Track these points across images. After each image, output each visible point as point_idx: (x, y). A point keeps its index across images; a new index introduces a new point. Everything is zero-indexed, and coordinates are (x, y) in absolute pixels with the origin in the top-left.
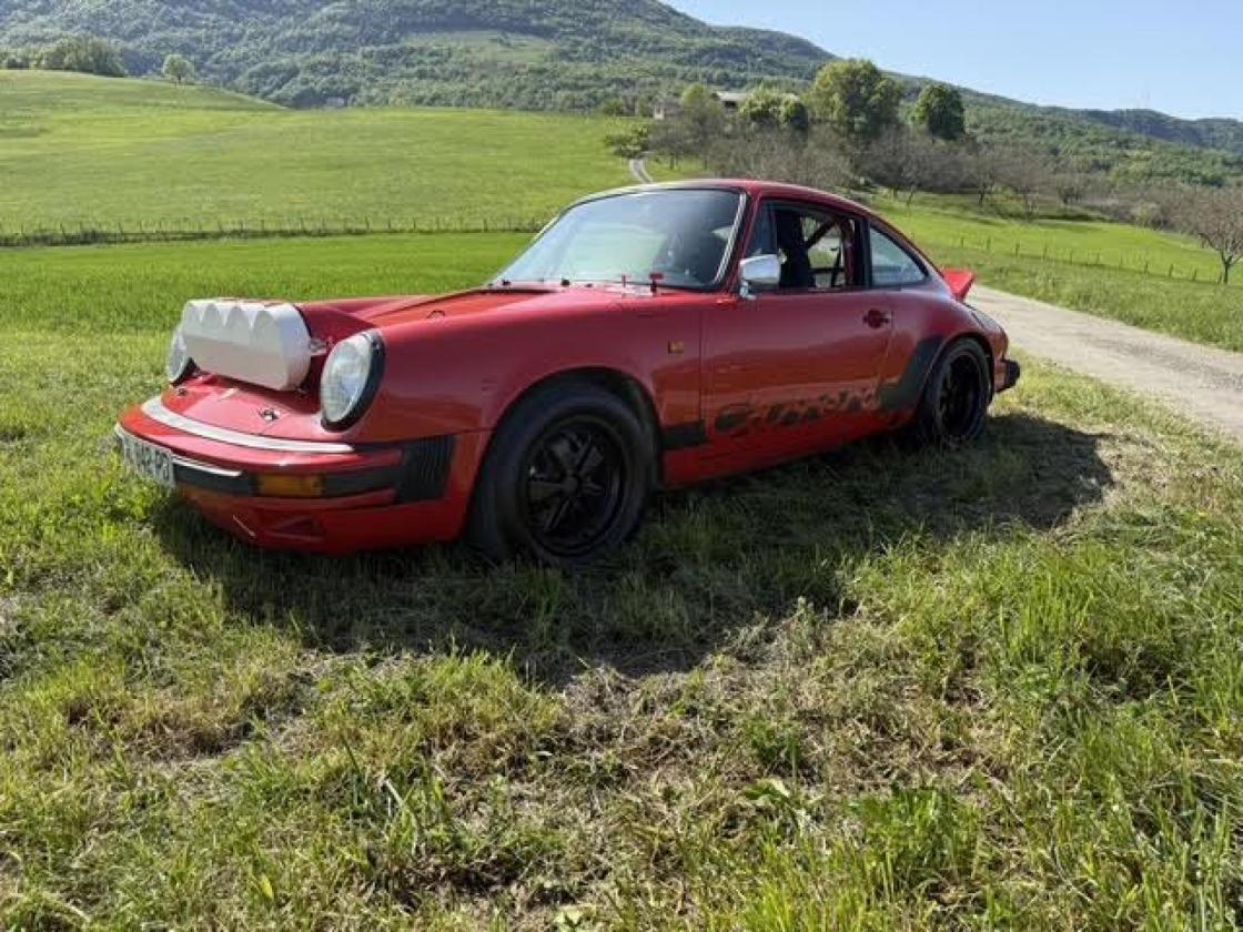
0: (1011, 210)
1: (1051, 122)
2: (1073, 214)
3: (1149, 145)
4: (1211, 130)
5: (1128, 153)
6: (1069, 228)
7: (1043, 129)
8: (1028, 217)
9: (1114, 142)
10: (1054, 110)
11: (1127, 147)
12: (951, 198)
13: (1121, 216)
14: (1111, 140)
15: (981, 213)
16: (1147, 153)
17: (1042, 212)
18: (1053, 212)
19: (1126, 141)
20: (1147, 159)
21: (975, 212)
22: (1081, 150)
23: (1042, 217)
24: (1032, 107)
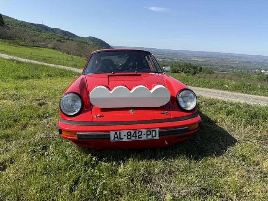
0: (22, 44)
1: (22, 24)
2: (36, 46)
3: (45, 32)
4: (56, 30)
5: (42, 33)
6: (36, 49)
7: (22, 26)
8: (27, 46)
9: (38, 31)
10: (23, 22)
11: (41, 32)
12: (6, 40)
13: (46, 47)
14: (37, 30)
15: (15, 44)
16: (45, 34)
17: (29, 45)
18: (32, 45)
19: (40, 31)
20: (46, 35)
21: (13, 44)
22: (32, 31)
23: (30, 46)
24: (17, 20)
